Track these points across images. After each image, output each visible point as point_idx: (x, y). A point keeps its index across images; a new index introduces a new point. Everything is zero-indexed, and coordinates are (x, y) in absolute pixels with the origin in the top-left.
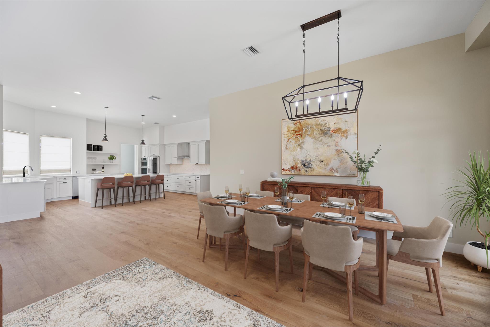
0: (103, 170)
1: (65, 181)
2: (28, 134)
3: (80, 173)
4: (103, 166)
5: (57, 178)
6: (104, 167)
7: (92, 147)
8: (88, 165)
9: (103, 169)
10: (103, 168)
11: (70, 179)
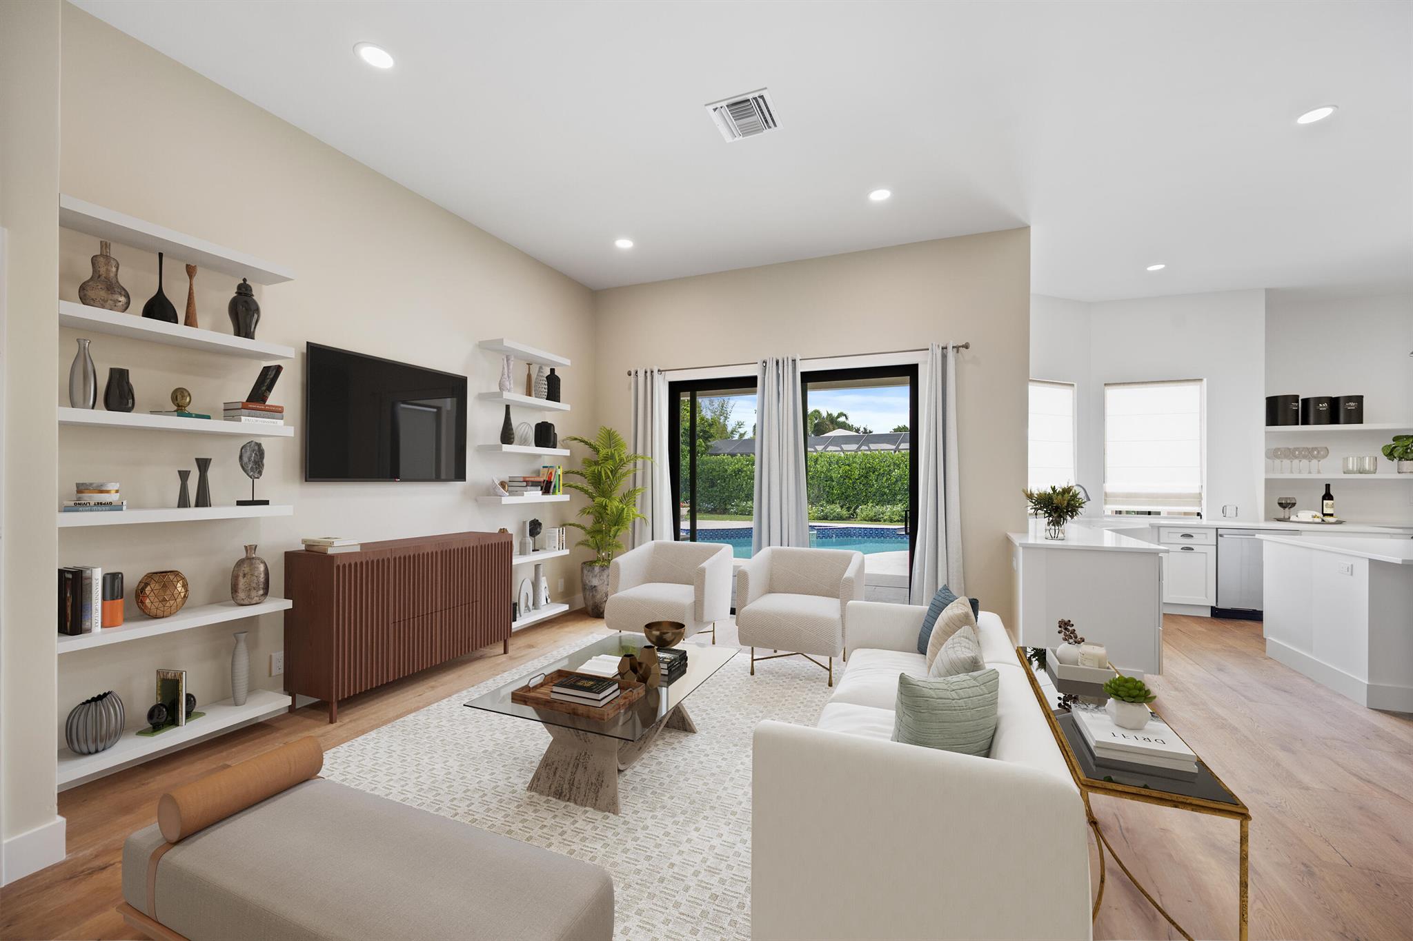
0: (1329, 507)
1: (1187, 542)
2: (1073, 385)
3: (1237, 516)
4: (1328, 486)
5: (1161, 529)
6: (1332, 493)
7: (1298, 410)
8: (1269, 483)
9: (1330, 502)
10: (1328, 496)
11: (1206, 538)
